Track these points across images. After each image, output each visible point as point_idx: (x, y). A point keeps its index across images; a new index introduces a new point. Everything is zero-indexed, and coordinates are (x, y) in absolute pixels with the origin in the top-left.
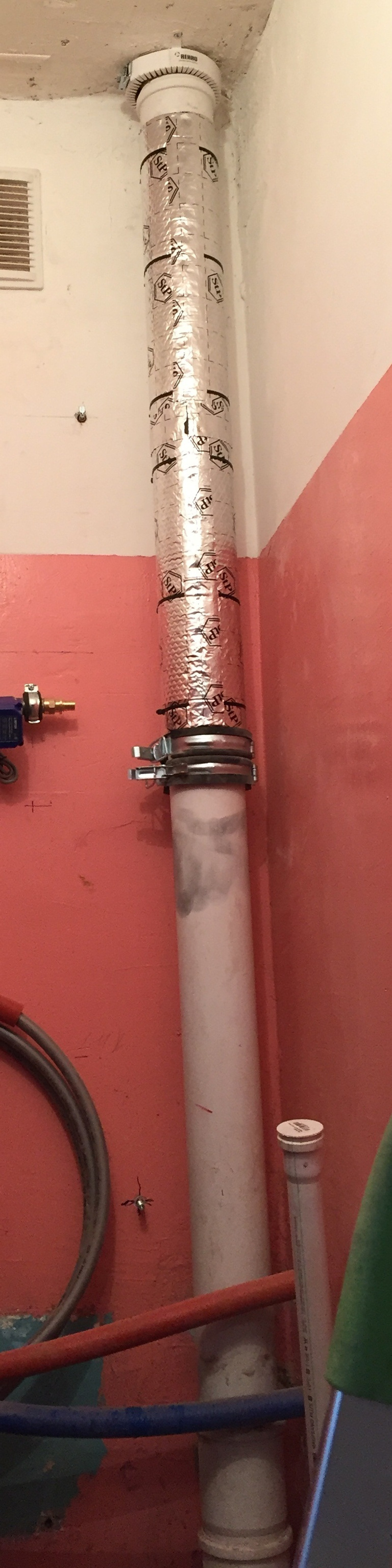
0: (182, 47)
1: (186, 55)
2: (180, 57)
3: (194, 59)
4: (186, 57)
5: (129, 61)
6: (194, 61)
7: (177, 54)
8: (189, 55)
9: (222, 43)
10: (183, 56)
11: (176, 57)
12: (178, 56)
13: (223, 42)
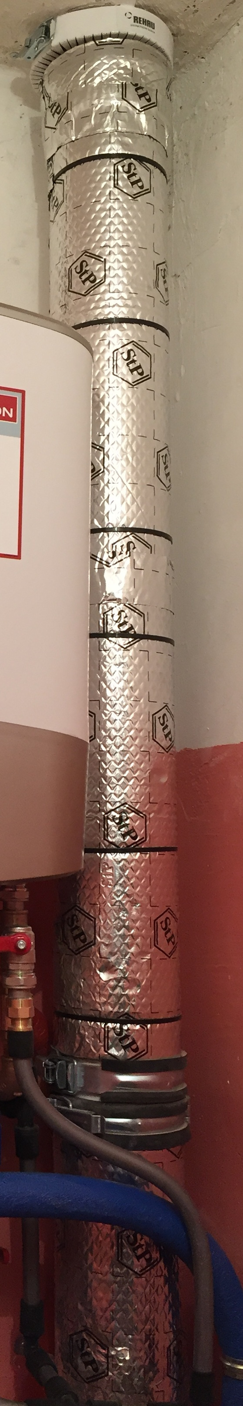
0: (136, 6)
1: (140, 18)
2: (132, 19)
3: (150, 24)
4: (140, 21)
5: (53, 16)
6: (151, 29)
7: (129, 15)
8: (145, 18)
9: (191, 7)
10: (136, 19)
11: (126, 18)
12: (130, 18)
13: (194, 6)
